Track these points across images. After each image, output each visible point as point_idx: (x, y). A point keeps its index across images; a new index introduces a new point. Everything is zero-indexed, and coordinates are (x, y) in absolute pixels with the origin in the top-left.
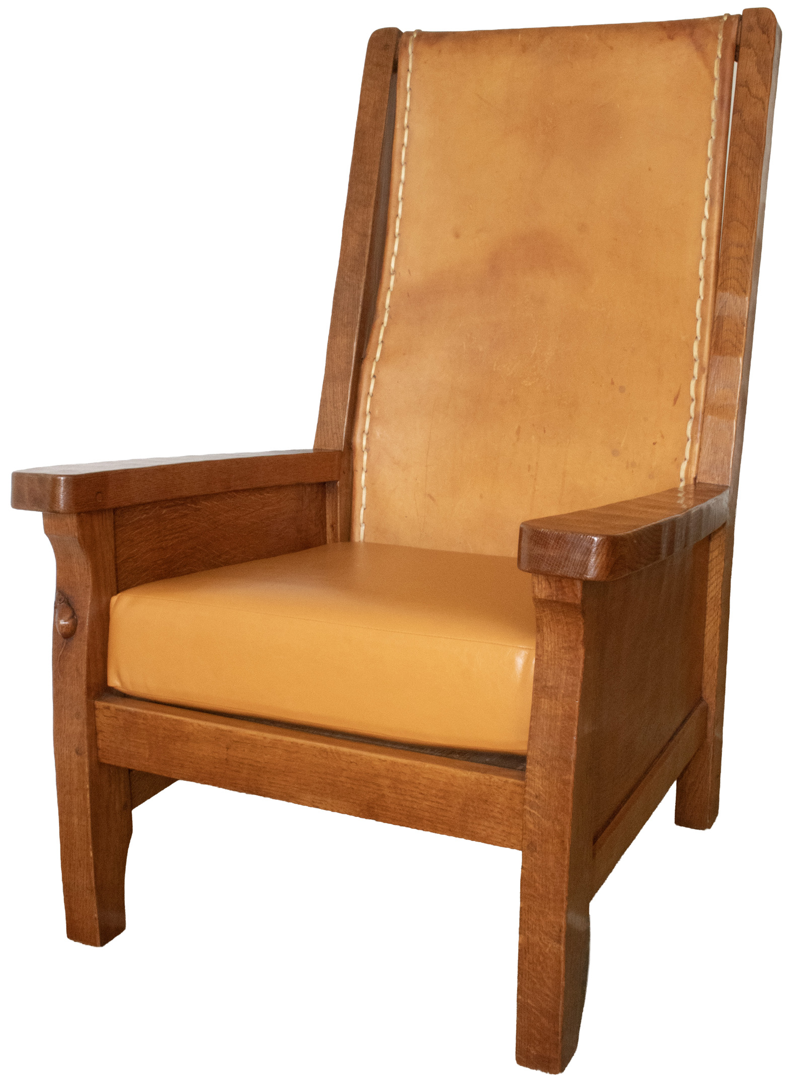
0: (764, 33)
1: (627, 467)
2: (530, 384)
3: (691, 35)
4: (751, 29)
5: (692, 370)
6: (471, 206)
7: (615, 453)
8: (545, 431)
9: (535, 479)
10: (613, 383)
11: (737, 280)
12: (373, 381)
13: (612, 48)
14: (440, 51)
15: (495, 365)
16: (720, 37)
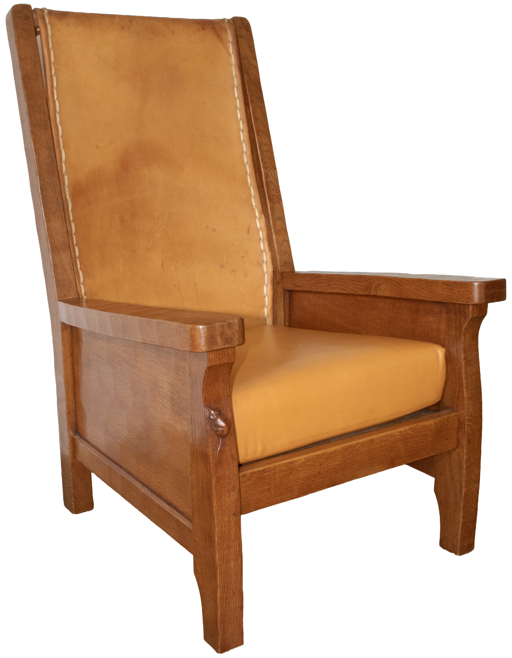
0: (247, 30)
1: (231, 273)
2: (160, 235)
3: (214, 28)
4: (241, 28)
5: (254, 213)
6: (102, 127)
7: (222, 266)
8: (178, 262)
9: (180, 291)
10: (207, 228)
11: (270, 163)
12: (76, 248)
13: (173, 32)
14: (68, 24)
15: (137, 227)
16: (229, 31)
